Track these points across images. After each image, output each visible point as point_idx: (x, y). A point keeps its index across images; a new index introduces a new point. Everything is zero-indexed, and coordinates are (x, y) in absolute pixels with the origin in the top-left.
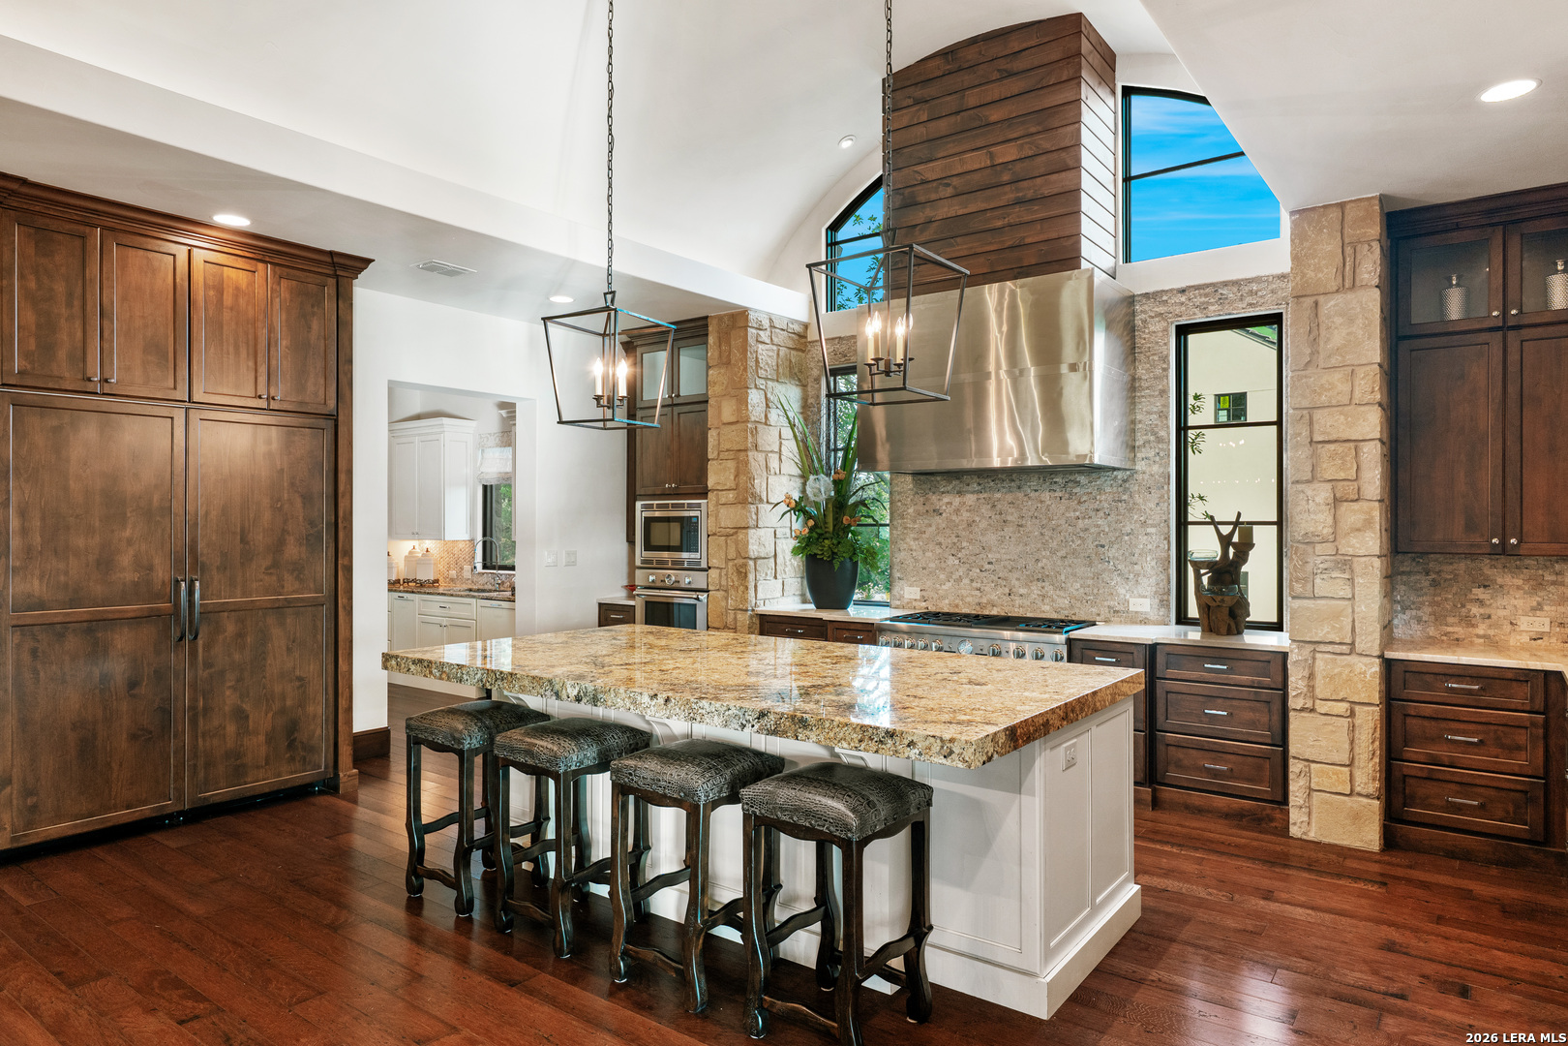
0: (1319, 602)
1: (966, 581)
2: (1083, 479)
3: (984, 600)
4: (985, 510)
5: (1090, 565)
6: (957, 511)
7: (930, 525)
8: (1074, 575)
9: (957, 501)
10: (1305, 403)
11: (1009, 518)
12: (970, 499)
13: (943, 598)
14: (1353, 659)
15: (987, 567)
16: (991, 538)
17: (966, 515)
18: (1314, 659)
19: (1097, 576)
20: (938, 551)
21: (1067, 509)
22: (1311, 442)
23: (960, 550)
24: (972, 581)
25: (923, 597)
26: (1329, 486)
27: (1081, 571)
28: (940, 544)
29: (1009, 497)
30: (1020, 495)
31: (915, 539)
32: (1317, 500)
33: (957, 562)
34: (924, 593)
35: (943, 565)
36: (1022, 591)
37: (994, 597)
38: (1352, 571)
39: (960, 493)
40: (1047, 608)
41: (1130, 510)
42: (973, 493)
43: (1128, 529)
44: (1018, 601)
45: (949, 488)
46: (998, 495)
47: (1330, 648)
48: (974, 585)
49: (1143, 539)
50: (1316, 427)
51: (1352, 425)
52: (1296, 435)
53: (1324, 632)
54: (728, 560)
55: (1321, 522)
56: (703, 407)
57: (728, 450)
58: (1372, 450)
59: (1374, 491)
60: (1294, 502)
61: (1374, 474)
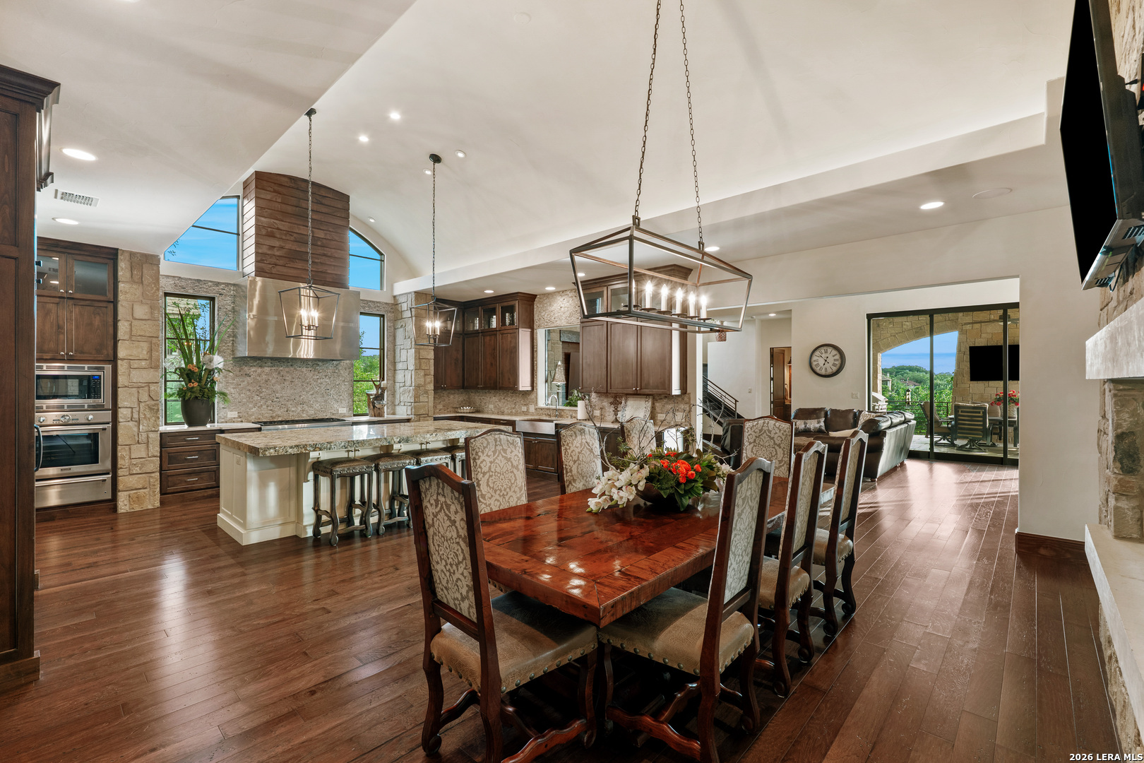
0: (422, 403)
1: (265, 407)
2: (320, 363)
3: (274, 415)
4: (275, 375)
5: (323, 397)
6: (259, 375)
7: (244, 381)
8: (317, 401)
9: (259, 370)
11: (287, 378)
12: (267, 369)
13: (251, 415)
14: (428, 418)
15: (276, 400)
16: (278, 387)
17: (264, 377)
18: (420, 419)
19: (326, 401)
20: (248, 393)
21: (314, 375)
22: (419, 358)
23: (261, 392)
24: (268, 406)
25: (239, 416)
26: (424, 371)
27: (319, 399)
28: (249, 390)
29: (287, 369)
30: (292, 369)
31: (234, 388)
32: (422, 375)
33: (259, 398)
34: (240, 414)
35: (251, 400)
36: (293, 409)
37: (279, 413)
38: (427, 395)
39: (261, 366)
40: (305, 415)
41: (339, 376)
42: (268, 367)
43: (337, 383)
44: (291, 414)
45: (255, 364)
46: (282, 368)
47: (424, 415)
48: (269, 408)
49: (343, 386)
50: (421, 354)
51: (428, 355)
52: (415, 356)
53: (422, 411)
54: (140, 402)
55: (421, 381)
56: (104, 304)
57: (140, 336)
58: (432, 362)
59: (432, 373)
60: (415, 375)
61: (432, 368)
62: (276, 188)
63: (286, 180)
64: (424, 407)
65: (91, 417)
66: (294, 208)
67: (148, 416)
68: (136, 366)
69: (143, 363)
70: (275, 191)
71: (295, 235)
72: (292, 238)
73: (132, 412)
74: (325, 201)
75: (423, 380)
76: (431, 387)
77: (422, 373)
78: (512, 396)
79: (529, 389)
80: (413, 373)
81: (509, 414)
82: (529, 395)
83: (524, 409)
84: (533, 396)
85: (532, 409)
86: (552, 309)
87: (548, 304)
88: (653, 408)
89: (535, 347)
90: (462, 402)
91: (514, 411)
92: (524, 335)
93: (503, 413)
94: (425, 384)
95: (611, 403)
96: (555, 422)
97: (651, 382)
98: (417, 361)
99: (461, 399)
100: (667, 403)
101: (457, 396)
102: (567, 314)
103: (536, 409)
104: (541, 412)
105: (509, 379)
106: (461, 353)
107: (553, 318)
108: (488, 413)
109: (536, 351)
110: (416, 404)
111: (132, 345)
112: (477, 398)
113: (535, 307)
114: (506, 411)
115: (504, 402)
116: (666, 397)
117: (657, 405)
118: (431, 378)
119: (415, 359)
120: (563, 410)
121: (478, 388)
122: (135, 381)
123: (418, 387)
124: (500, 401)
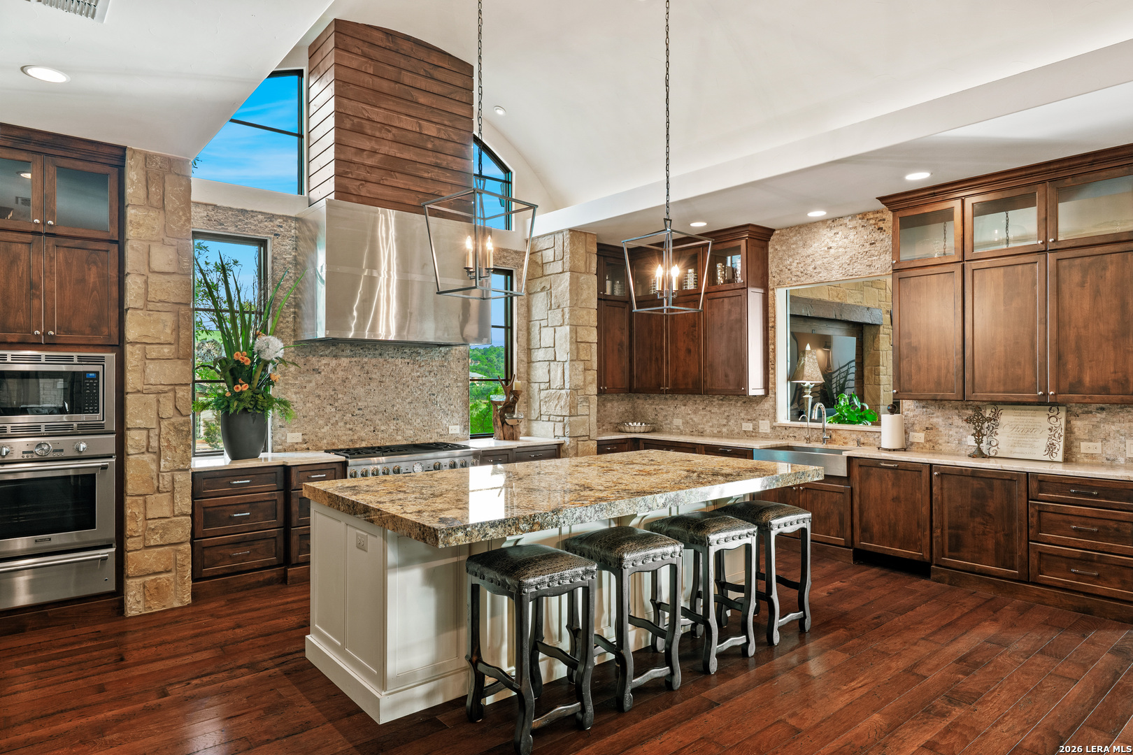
0: (579, 417)
1: (341, 424)
2: (421, 351)
3: (356, 437)
4: (356, 371)
5: (426, 406)
6: (333, 371)
7: (310, 382)
8: (417, 414)
9: (334, 362)
10: (575, 323)
11: (374, 376)
12: (344, 361)
13: (322, 439)
14: (589, 442)
15: (357, 412)
16: (360, 391)
17: (341, 374)
18: (578, 444)
19: (430, 414)
20: (317, 401)
21: (412, 370)
22: (577, 342)
23: (335, 400)
24: (346, 423)
25: (304, 440)
26: (582, 363)
27: (421, 411)
28: (319, 396)
29: (374, 361)
30: (381, 360)
31: (296, 393)
32: (580, 369)
33: (333, 410)
34: (305, 437)
35: (322, 413)
36: (383, 428)
37: (363, 434)
38: (589, 403)
39: (336, 356)
40: (400, 438)
41: (449, 372)
42: (347, 357)
43: (447, 384)
44: (380, 435)
45: (327, 353)
46: (366, 360)
47: (582, 439)
48: (348, 426)
49: (455, 389)
50: (578, 334)
51: (589, 335)
52: (571, 338)
53: (581, 432)
54: (160, 419)
55: (579, 380)
56: (103, 246)
57: (160, 301)
58: (595, 347)
59: (595, 366)
60: (571, 370)
61: (595, 358)
62: (366, 49)
63: (380, 35)
64: (584, 423)
65: (83, 446)
66: (393, 85)
67: (174, 443)
68: (154, 355)
69: (166, 350)
70: (364, 55)
71: (394, 131)
72: (390, 136)
73: (148, 437)
74: (438, 74)
75: (581, 377)
76: (593, 389)
77: (581, 366)
78: (721, 405)
79: (761, 392)
80: (567, 365)
81: (714, 436)
82: (757, 403)
83: (748, 426)
84: (767, 405)
85: (765, 426)
86: (810, 251)
87: (801, 243)
88: (1069, 430)
89: (771, 320)
90: (623, 414)
91: (724, 430)
92: (754, 298)
93: (702, 434)
94: (585, 387)
95: (968, 421)
96: (845, 454)
97: (1087, 379)
98: (574, 347)
99: (622, 409)
100: (1105, 421)
101: (616, 404)
102: (845, 259)
103: (773, 428)
104: (784, 432)
105: (726, 376)
106: (626, 333)
107: (811, 268)
108: (671, 433)
109: (774, 327)
110: (572, 419)
111: (148, 318)
112: (649, 407)
113: (770, 250)
114: (708, 430)
115: (705, 415)
116: (1103, 409)
117: (1078, 424)
118: (593, 375)
119: (571, 343)
120: (835, 431)
121: (661, 392)
122: (152, 381)
123: (575, 389)
124: (695, 412)
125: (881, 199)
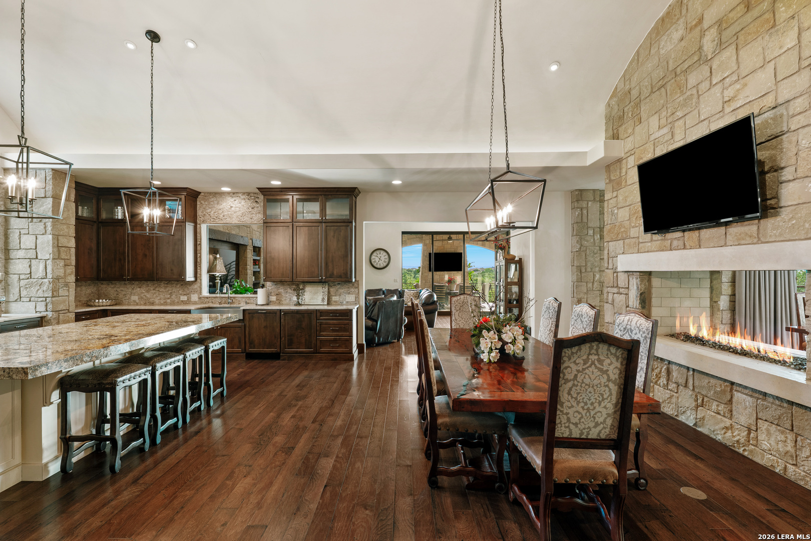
0: (60, 298)
10: (57, 234)
14: (68, 314)
18: (59, 316)
22: (58, 246)
26: (63, 261)
32: (61, 265)
38: (69, 287)
47: (63, 312)
50: (59, 241)
51: (68, 242)
52: (53, 243)
53: (61, 307)
55: (61, 272)
58: (73, 251)
59: (74, 263)
60: (53, 266)
61: (73, 258)
64: (64, 302)
75: (62, 271)
76: (72, 278)
77: (62, 263)
78: (167, 287)
79: (193, 279)
80: (49, 263)
81: (162, 305)
82: (190, 285)
83: (184, 298)
84: (196, 286)
85: (194, 297)
86: (221, 207)
87: (216, 202)
88: (329, 292)
89: (198, 240)
90: (90, 295)
91: (169, 301)
92: (189, 228)
93: (153, 304)
94: (65, 276)
95: (294, 290)
96: (242, 308)
97: (335, 273)
98: (56, 250)
99: (89, 291)
100: (340, 288)
101: (84, 288)
102: (239, 213)
103: (200, 298)
104: (206, 300)
105: (172, 270)
106: (95, 242)
107: (221, 216)
108: (129, 304)
109: (200, 244)
110: (54, 299)
112: (111, 289)
113: (198, 203)
114: (157, 301)
115: (155, 293)
116: (339, 284)
117: (332, 290)
118: (72, 269)
119: (53, 247)
120: (234, 297)
121: (124, 280)
123: (56, 279)
124: (148, 292)
125: (258, 189)
